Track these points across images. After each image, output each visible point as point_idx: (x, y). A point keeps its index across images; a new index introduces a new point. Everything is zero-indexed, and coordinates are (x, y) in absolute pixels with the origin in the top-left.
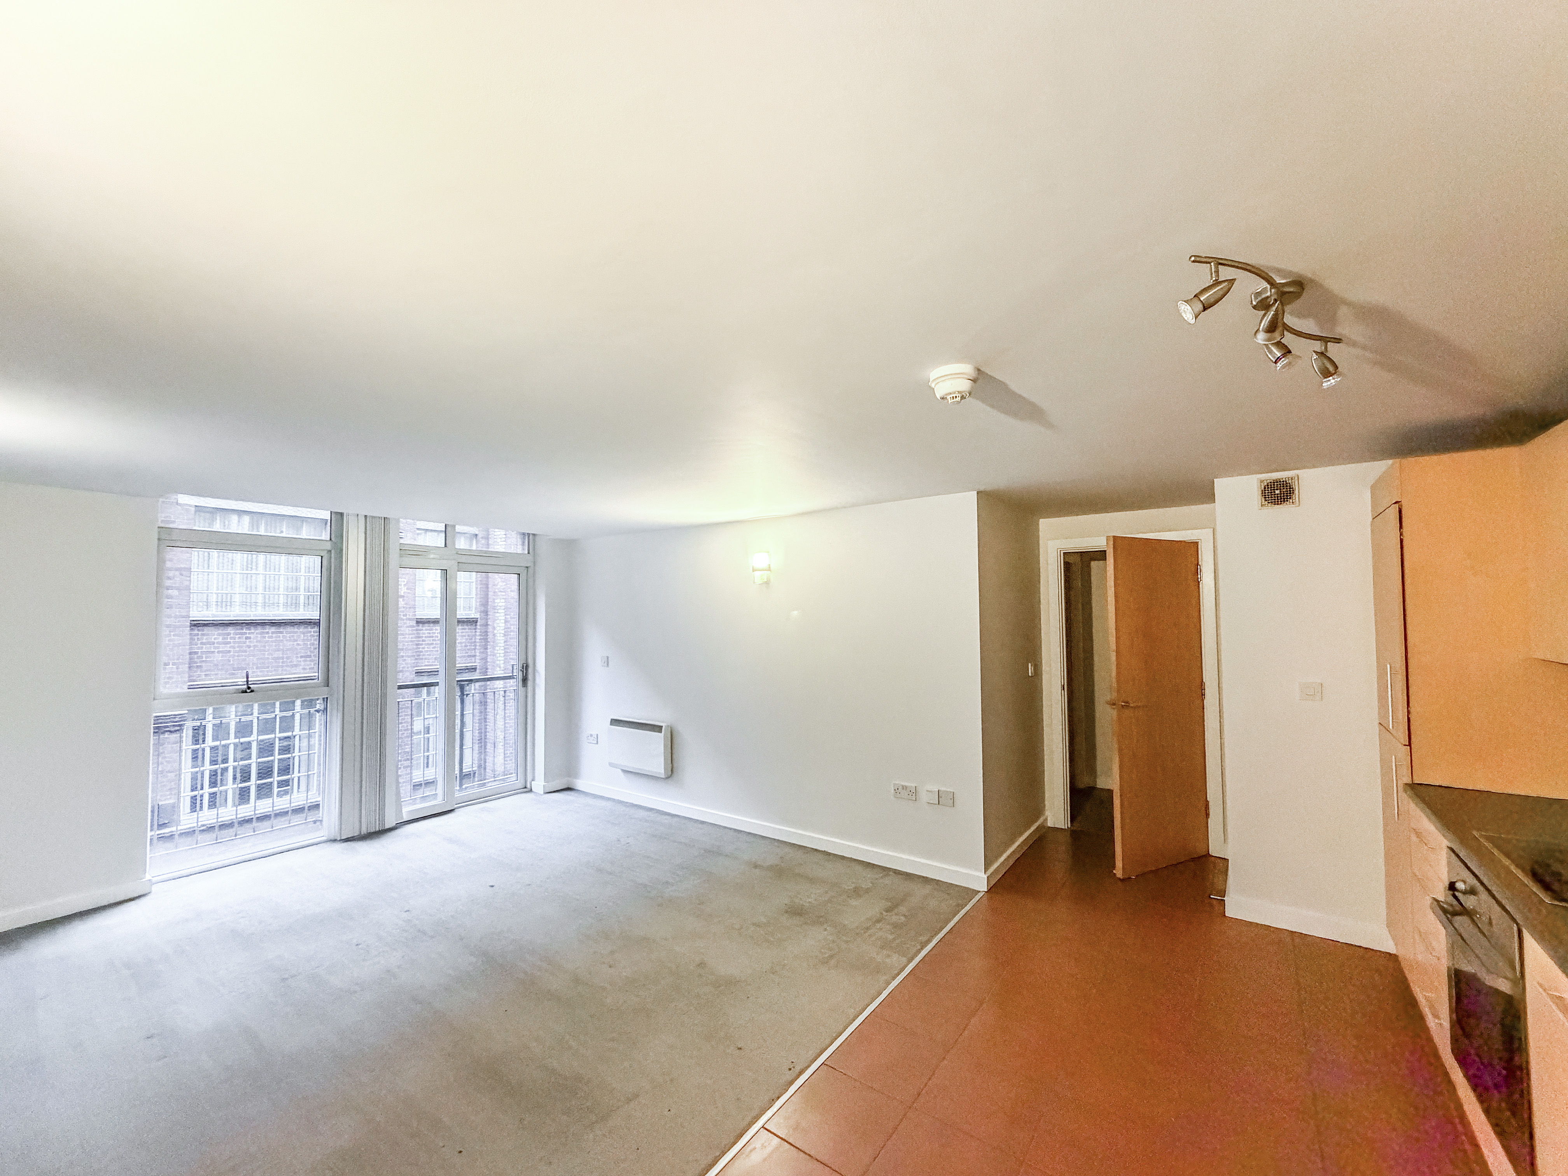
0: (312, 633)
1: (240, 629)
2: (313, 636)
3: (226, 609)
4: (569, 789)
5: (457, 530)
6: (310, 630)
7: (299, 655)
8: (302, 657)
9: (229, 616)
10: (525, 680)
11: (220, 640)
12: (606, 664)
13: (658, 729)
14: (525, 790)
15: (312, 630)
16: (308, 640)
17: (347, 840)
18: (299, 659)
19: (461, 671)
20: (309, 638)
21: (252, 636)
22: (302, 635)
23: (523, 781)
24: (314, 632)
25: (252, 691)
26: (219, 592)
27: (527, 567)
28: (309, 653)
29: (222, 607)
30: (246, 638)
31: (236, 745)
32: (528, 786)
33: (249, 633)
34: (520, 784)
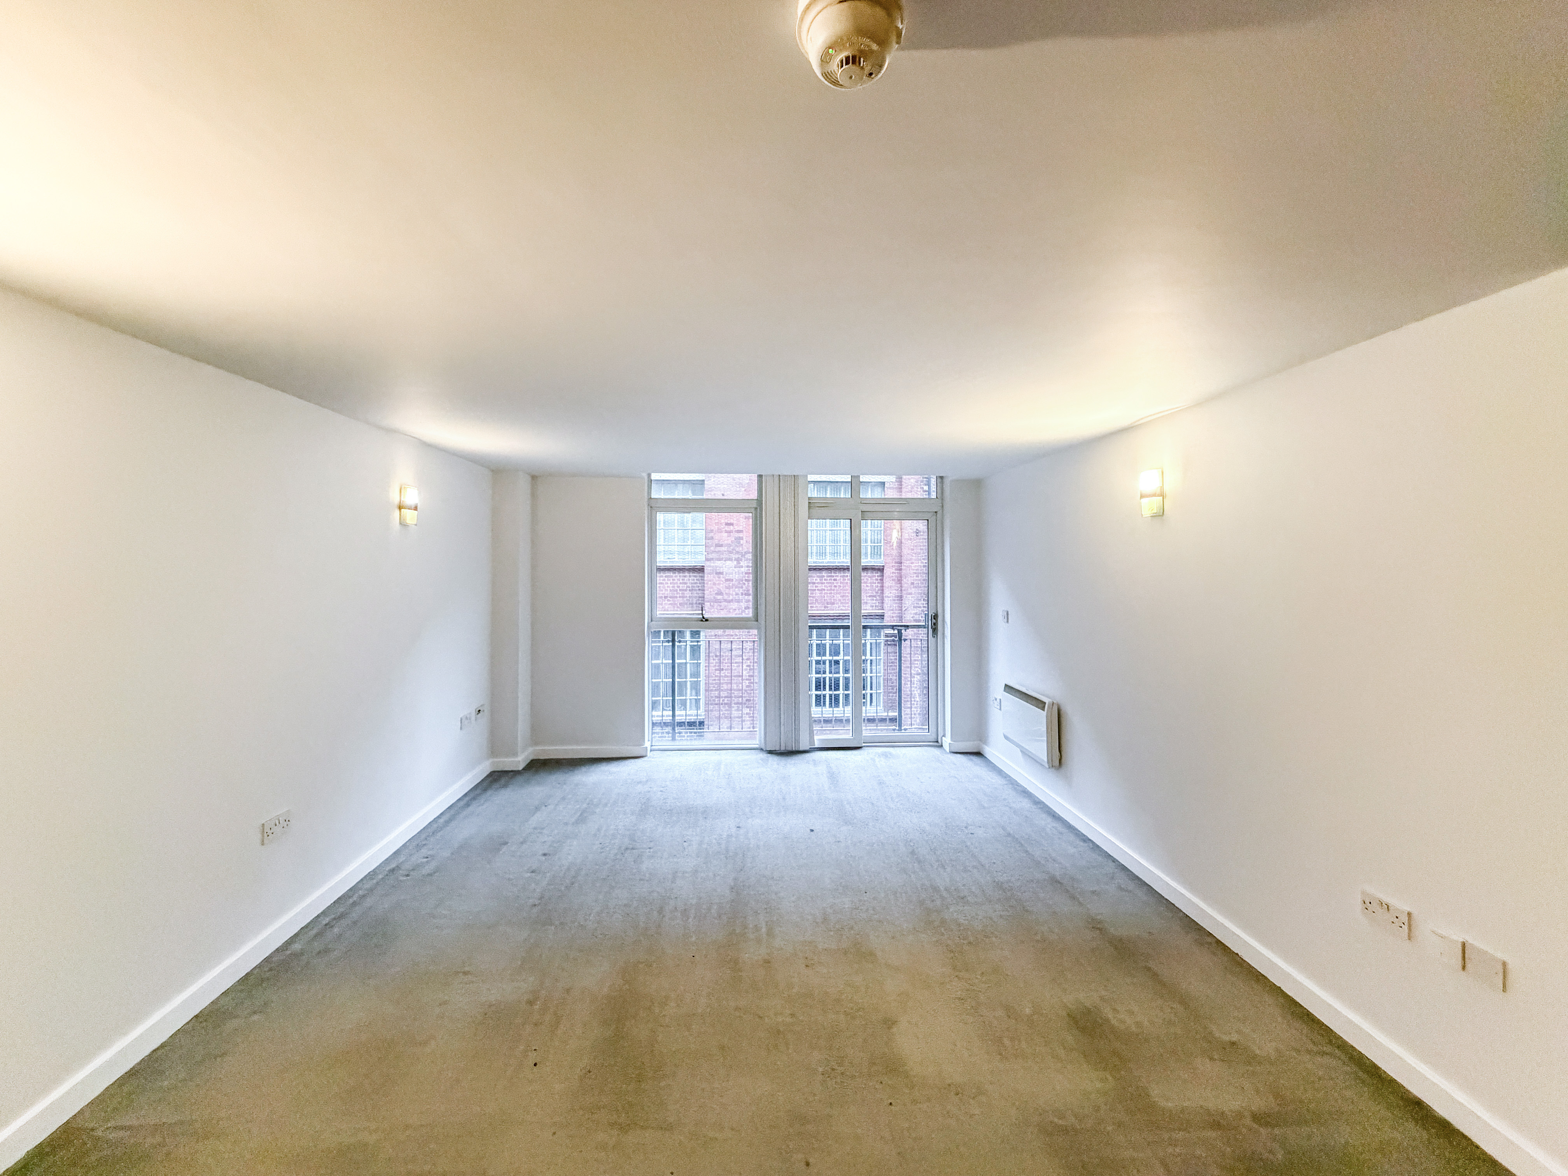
0: (877, 578)
1: (830, 573)
2: (877, 580)
3: (820, 557)
4: (978, 754)
5: (861, 480)
6: (874, 574)
7: (868, 595)
8: (870, 596)
9: (823, 562)
10: (935, 630)
11: (819, 581)
12: (1006, 620)
13: (1040, 704)
14: (936, 744)
15: (877, 575)
16: (874, 583)
17: (770, 752)
18: (868, 598)
19: (867, 616)
20: (875, 581)
21: (838, 578)
22: (870, 579)
23: (936, 737)
24: (878, 577)
25: (707, 620)
26: (819, 544)
27: (936, 512)
28: (875, 594)
29: (822, 557)
30: (834, 580)
31: (830, 661)
32: (939, 741)
33: (836, 576)
34: (933, 737)
